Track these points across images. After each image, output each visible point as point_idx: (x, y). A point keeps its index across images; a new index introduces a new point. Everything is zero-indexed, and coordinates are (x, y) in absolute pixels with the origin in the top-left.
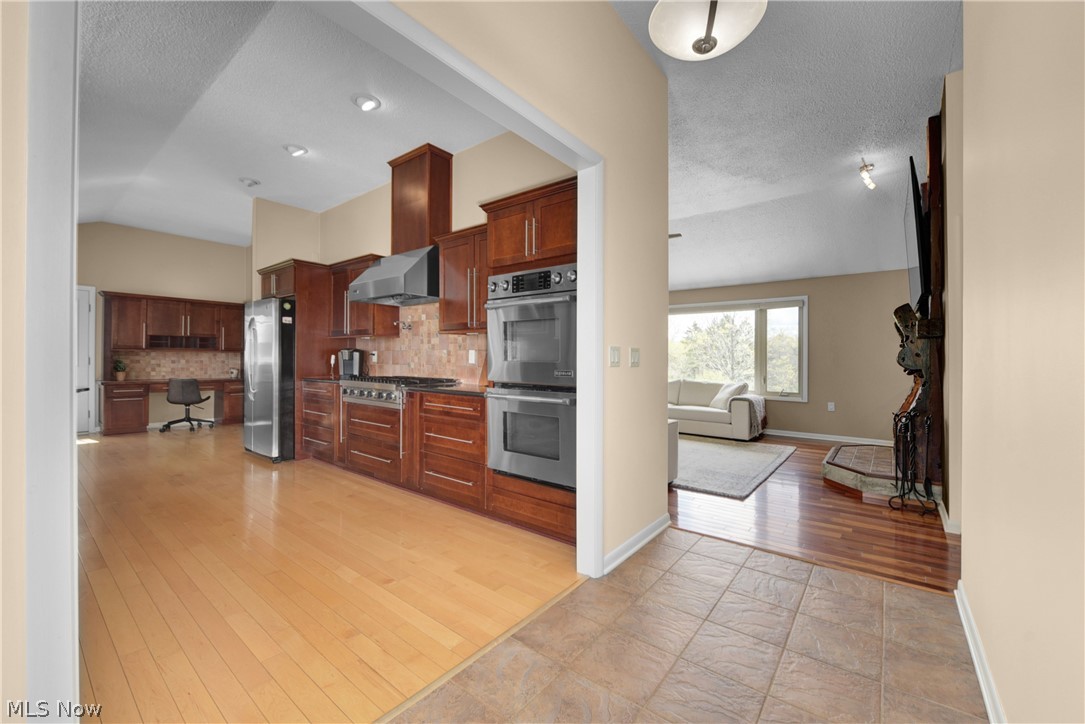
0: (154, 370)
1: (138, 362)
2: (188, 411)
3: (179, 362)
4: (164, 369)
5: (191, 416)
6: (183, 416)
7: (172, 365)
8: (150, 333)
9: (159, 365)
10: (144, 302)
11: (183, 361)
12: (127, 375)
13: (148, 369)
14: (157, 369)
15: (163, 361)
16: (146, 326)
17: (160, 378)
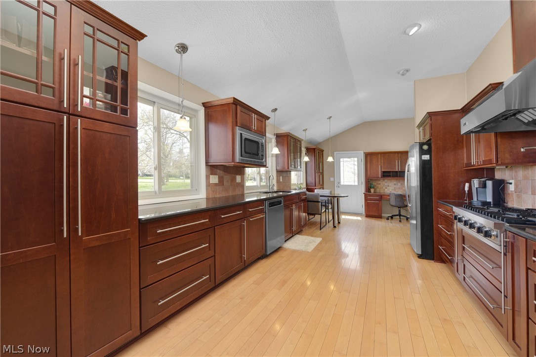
0: (386, 188)
1: (380, 184)
2: (400, 211)
3: (397, 184)
4: (391, 188)
5: (401, 214)
6: (397, 213)
7: (395, 186)
8: (383, 170)
9: (388, 186)
10: (380, 155)
11: (399, 184)
12: (375, 190)
13: (384, 188)
14: (388, 188)
15: (390, 184)
16: (381, 167)
17: (389, 192)
